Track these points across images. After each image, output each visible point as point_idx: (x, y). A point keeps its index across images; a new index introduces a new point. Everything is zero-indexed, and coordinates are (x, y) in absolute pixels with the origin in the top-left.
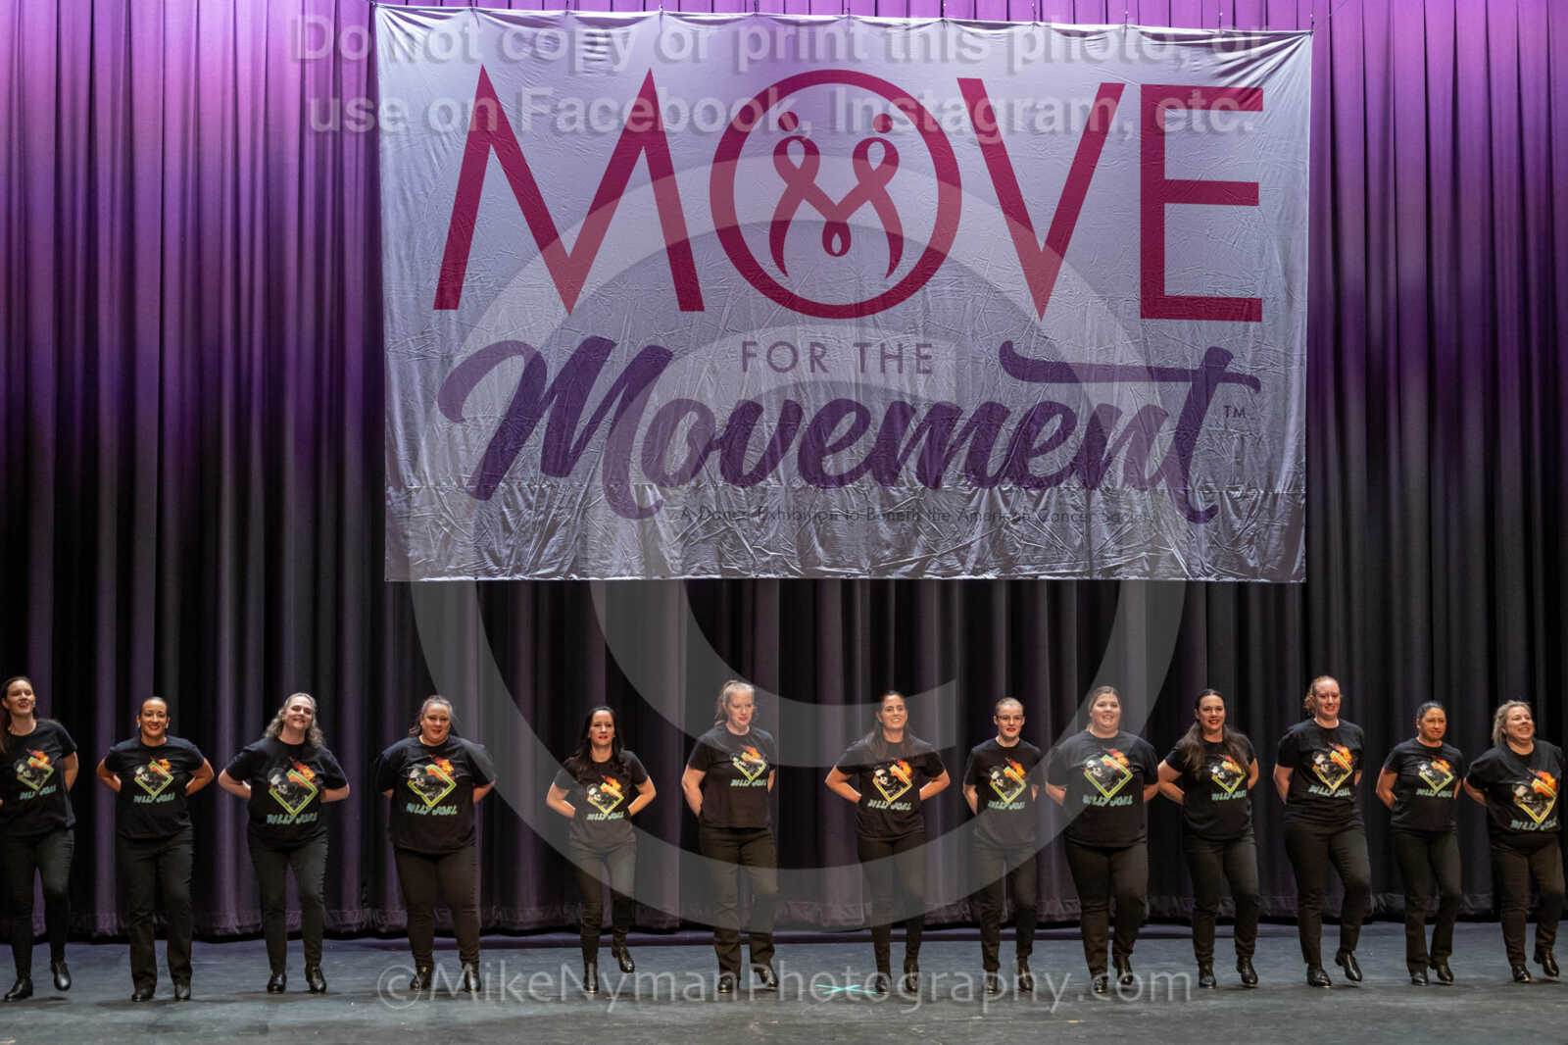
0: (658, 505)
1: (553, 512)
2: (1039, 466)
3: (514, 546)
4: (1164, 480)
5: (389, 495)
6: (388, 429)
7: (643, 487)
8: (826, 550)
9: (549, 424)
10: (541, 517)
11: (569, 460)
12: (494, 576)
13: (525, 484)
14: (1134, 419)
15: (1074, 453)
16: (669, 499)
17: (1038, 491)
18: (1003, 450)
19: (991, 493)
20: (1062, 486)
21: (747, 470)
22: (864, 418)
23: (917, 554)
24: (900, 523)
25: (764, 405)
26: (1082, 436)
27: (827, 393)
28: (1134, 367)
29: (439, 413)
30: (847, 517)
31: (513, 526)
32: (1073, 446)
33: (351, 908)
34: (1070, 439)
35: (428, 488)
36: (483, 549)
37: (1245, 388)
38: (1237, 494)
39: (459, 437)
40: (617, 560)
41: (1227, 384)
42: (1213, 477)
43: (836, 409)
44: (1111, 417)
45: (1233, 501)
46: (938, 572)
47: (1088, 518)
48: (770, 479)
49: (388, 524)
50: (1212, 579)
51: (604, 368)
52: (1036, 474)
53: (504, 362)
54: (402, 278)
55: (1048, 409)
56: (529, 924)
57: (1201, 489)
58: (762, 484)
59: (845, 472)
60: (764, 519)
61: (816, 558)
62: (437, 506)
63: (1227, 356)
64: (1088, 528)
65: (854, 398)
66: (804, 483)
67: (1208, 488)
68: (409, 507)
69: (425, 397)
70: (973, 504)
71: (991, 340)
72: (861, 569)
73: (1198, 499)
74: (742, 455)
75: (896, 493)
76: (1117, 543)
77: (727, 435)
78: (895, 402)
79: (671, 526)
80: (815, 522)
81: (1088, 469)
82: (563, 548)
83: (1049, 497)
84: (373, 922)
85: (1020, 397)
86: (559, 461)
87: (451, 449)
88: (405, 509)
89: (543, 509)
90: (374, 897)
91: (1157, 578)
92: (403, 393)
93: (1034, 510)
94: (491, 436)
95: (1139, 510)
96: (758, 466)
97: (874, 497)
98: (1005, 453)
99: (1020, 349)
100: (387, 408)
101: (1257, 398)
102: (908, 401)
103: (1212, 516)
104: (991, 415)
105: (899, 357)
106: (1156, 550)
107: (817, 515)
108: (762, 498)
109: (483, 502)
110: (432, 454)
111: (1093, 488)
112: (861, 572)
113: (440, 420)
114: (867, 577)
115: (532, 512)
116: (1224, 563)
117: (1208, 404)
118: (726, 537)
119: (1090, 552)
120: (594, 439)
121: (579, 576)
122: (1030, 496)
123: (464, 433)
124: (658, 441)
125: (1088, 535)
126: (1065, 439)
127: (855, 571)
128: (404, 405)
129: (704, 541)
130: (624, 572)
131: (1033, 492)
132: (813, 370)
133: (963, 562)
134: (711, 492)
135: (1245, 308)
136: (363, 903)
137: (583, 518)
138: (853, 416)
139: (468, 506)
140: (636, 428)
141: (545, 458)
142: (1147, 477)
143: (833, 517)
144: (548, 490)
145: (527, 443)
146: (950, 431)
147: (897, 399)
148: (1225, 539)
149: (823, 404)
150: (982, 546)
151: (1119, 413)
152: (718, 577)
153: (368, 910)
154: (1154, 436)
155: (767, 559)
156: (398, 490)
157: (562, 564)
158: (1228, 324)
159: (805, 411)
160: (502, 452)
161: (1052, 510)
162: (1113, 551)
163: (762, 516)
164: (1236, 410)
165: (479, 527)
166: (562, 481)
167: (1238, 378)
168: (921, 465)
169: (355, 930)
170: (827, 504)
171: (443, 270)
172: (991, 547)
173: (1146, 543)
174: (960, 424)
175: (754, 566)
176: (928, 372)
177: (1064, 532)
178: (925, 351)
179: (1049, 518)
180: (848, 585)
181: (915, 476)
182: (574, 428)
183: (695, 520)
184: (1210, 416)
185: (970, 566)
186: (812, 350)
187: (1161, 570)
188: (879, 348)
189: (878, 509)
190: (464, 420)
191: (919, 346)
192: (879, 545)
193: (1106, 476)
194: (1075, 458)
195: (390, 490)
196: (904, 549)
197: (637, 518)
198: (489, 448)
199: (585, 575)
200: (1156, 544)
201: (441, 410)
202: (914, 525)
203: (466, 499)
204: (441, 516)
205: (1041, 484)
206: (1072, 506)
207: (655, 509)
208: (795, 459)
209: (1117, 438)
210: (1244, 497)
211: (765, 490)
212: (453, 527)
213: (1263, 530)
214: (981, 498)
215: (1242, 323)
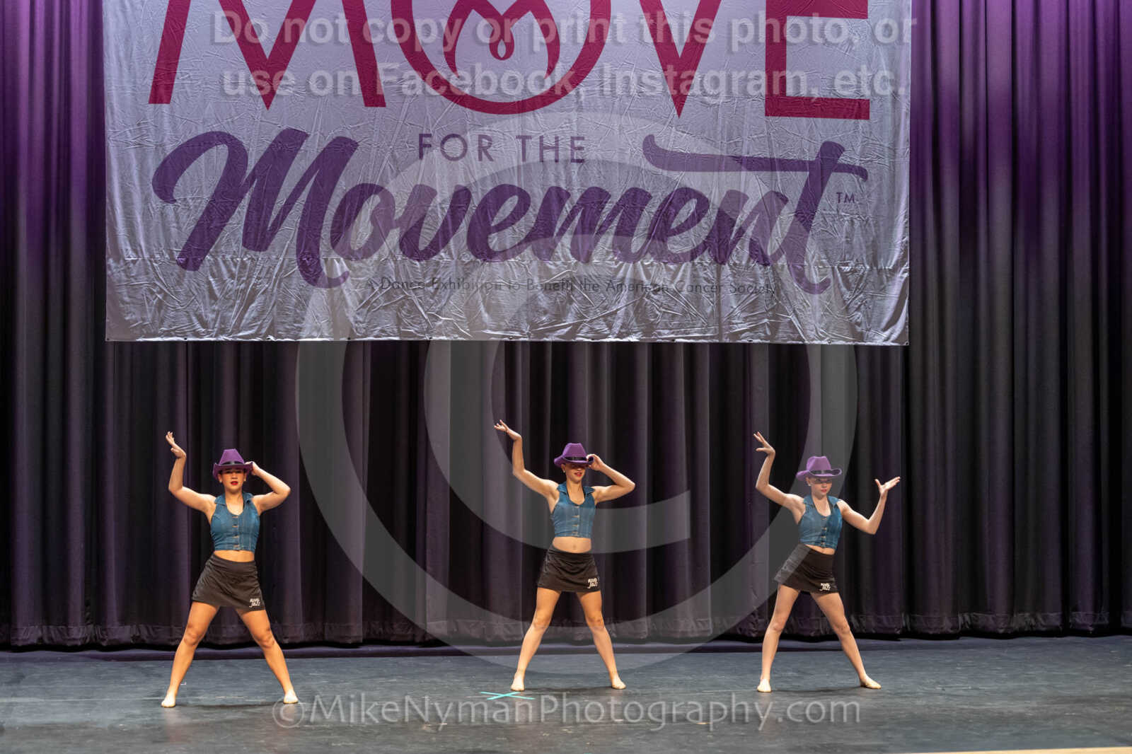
0: (345, 276)
1: (253, 281)
2: (677, 245)
3: (219, 311)
4: (784, 256)
5: (110, 266)
6: (108, 207)
7: (332, 259)
8: (491, 316)
9: (250, 205)
10: (243, 286)
11: (267, 236)
12: (202, 337)
13: (228, 257)
14: (759, 204)
15: (706, 233)
16: (354, 270)
17: (676, 266)
18: (645, 230)
19: (635, 267)
20: (696, 261)
21: (421, 247)
22: (525, 199)
23: (570, 320)
24: (555, 293)
25: (438, 190)
26: (714, 217)
27: (493, 180)
28: (760, 158)
29: (153, 194)
30: (509, 287)
31: (218, 294)
32: (706, 226)
33: (76, 625)
34: (703, 221)
35: (144, 260)
36: (191, 313)
37: (854, 177)
38: (847, 269)
39: (171, 215)
40: (308, 323)
41: (839, 174)
42: (827, 254)
43: (501, 193)
44: (739, 201)
45: (844, 275)
46: (589, 335)
47: (719, 287)
48: (442, 254)
49: (108, 292)
50: (825, 342)
51: (298, 156)
52: (674, 251)
53: (210, 150)
54: (121, 76)
55: (686, 194)
56: (231, 639)
57: (816, 264)
58: (433, 258)
59: (508, 246)
60: (437, 289)
61: (483, 323)
62: (152, 276)
63: (839, 149)
64: (719, 297)
65: (516, 184)
66: (472, 257)
67: (822, 263)
68: (127, 276)
69: (141, 179)
70: (620, 275)
71: (636, 133)
72: (522, 332)
73: (814, 274)
74: (419, 233)
75: (553, 267)
76: (742, 312)
77: (406, 214)
78: (552, 187)
79: (356, 293)
80: (481, 292)
81: (719, 247)
82: (262, 312)
83: (684, 271)
84: (95, 637)
85: (660, 184)
86: (257, 237)
87: (164, 226)
88: (124, 278)
89: (245, 279)
90: (96, 614)
91: (779, 341)
92: (122, 177)
93: (672, 282)
94: (201, 214)
95: (762, 282)
96: (432, 242)
97: (533, 270)
98: (646, 232)
99: (661, 142)
100: (107, 189)
101: (865, 186)
102: (563, 186)
103: (825, 288)
104: (636, 199)
105: (556, 148)
106: (776, 317)
107: (484, 285)
108: (435, 271)
109: (192, 272)
110: (147, 229)
111: (723, 263)
112: (522, 335)
113: (155, 201)
114: (527, 339)
115: (235, 282)
116: (835, 328)
117: (822, 191)
118: (404, 304)
119: (719, 319)
120: (288, 218)
121: (276, 338)
122: (668, 270)
123: (175, 213)
124: (345, 219)
125: (719, 305)
126: (699, 220)
127: (517, 334)
128: (122, 187)
129: (385, 308)
130: (315, 334)
131: (672, 267)
132: (480, 159)
133: (610, 327)
134: (391, 265)
135: (856, 108)
136: (86, 621)
137: (279, 286)
138: (515, 199)
139: (179, 277)
140: (326, 207)
141: (246, 234)
142: (769, 254)
143: (497, 287)
144: (249, 263)
145: (230, 221)
146: (599, 213)
147: (554, 184)
148: (836, 308)
149: (490, 188)
150: (627, 314)
151: (746, 198)
152: (397, 339)
153: (91, 626)
154: (776, 219)
155: (440, 323)
156: (117, 261)
157: (261, 327)
158: (841, 121)
159: (473, 195)
160: (208, 229)
161: (688, 282)
162: (739, 318)
163: (435, 286)
164: (847, 196)
165: (189, 294)
166: (261, 255)
167: (849, 169)
168: (574, 243)
169: (79, 643)
170: (492, 275)
171: (157, 69)
172: (636, 312)
173: (767, 311)
174: (608, 207)
175: (428, 329)
176: (579, 161)
177: (698, 301)
178: (578, 143)
179: (685, 288)
180: (510, 347)
181: (568, 251)
182: (272, 208)
183: (377, 289)
184: (824, 202)
185: (616, 330)
186: (480, 141)
187: (780, 335)
188: (538, 140)
189: (536, 281)
190: (175, 201)
191: (573, 138)
192: (537, 311)
193: (734, 253)
194: (708, 237)
195: (110, 262)
196: (559, 315)
197: (326, 287)
198: (197, 226)
199: (280, 336)
200: (776, 311)
201: (155, 191)
202: (569, 295)
203: (177, 269)
204: (156, 285)
205: (677, 259)
206: (706, 279)
207: (342, 280)
208: (465, 236)
209: (744, 219)
210: (853, 271)
211: (438, 263)
212: (166, 295)
213: (868, 300)
214: (626, 270)
215: (853, 121)
